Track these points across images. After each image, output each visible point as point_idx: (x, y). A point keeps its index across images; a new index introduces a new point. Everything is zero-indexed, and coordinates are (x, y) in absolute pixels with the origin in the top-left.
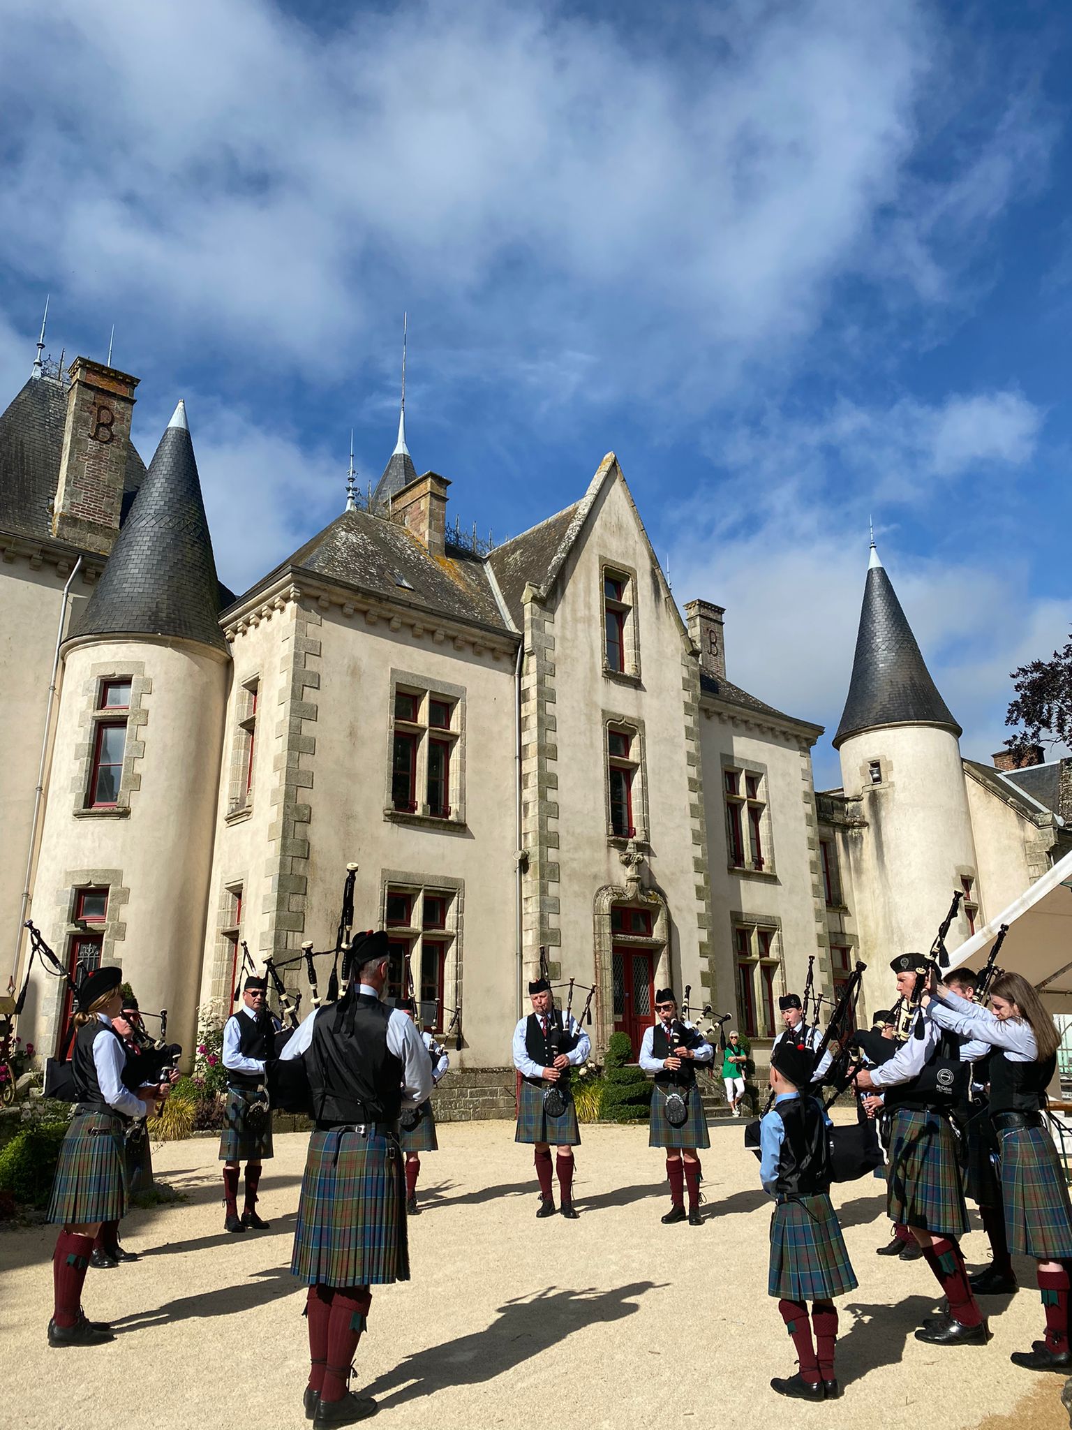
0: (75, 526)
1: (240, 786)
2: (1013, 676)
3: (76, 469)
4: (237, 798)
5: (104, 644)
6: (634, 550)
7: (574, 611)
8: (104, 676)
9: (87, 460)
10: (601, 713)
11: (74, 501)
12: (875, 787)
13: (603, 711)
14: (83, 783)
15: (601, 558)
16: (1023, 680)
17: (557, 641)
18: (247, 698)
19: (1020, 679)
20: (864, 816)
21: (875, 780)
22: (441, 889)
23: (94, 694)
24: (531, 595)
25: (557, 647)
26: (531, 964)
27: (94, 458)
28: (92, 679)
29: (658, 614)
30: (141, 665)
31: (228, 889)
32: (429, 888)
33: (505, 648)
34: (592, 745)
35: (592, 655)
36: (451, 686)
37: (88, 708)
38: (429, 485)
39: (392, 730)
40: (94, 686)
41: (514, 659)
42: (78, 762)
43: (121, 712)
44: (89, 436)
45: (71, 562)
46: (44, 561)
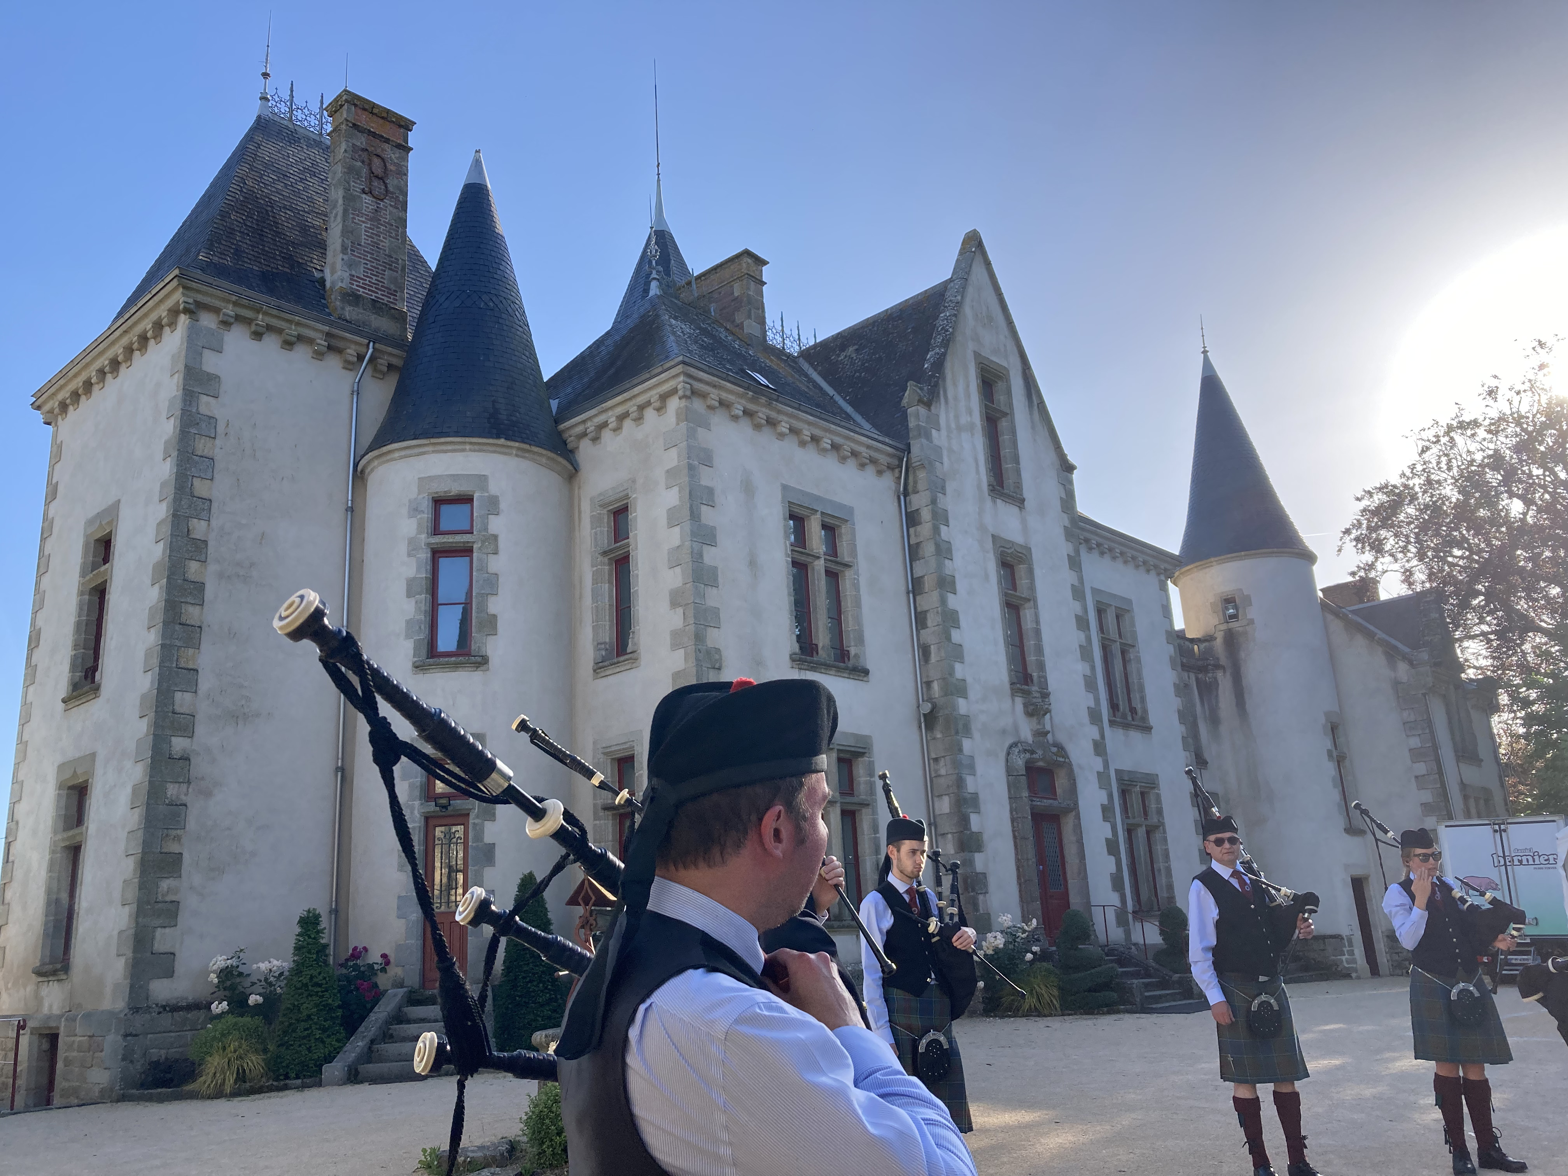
0: (357, 305)
1: (607, 628)
2: (1358, 499)
3: (352, 232)
4: (605, 643)
5: (433, 452)
6: (1005, 345)
7: (957, 417)
8: (437, 493)
9: (363, 222)
10: (990, 539)
11: (353, 273)
12: (1231, 625)
13: (993, 536)
14: (423, 627)
15: (977, 355)
16: (1368, 503)
17: (945, 453)
18: (606, 520)
19: (1365, 503)
20: (1218, 659)
21: (1232, 617)
22: (853, 749)
23: (427, 515)
24: (917, 398)
25: (946, 460)
26: (950, 836)
27: (371, 220)
28: (421, 496)
29: (1032, 422)
30: (482, 479)
31: (604, 754)
32: (841, 748)
33: (889, 460)
34: (987, 577)
35: (978, 472)
36: (842, 507)
37: (419, 532)
38: (744, 265)
39: (790, 559)
40: (426, 505)
41: (897, 475)
42: (412, 601)
43: (466, 538)
44: (364, 192)
45: (362, 350)
46: (330, 348)
